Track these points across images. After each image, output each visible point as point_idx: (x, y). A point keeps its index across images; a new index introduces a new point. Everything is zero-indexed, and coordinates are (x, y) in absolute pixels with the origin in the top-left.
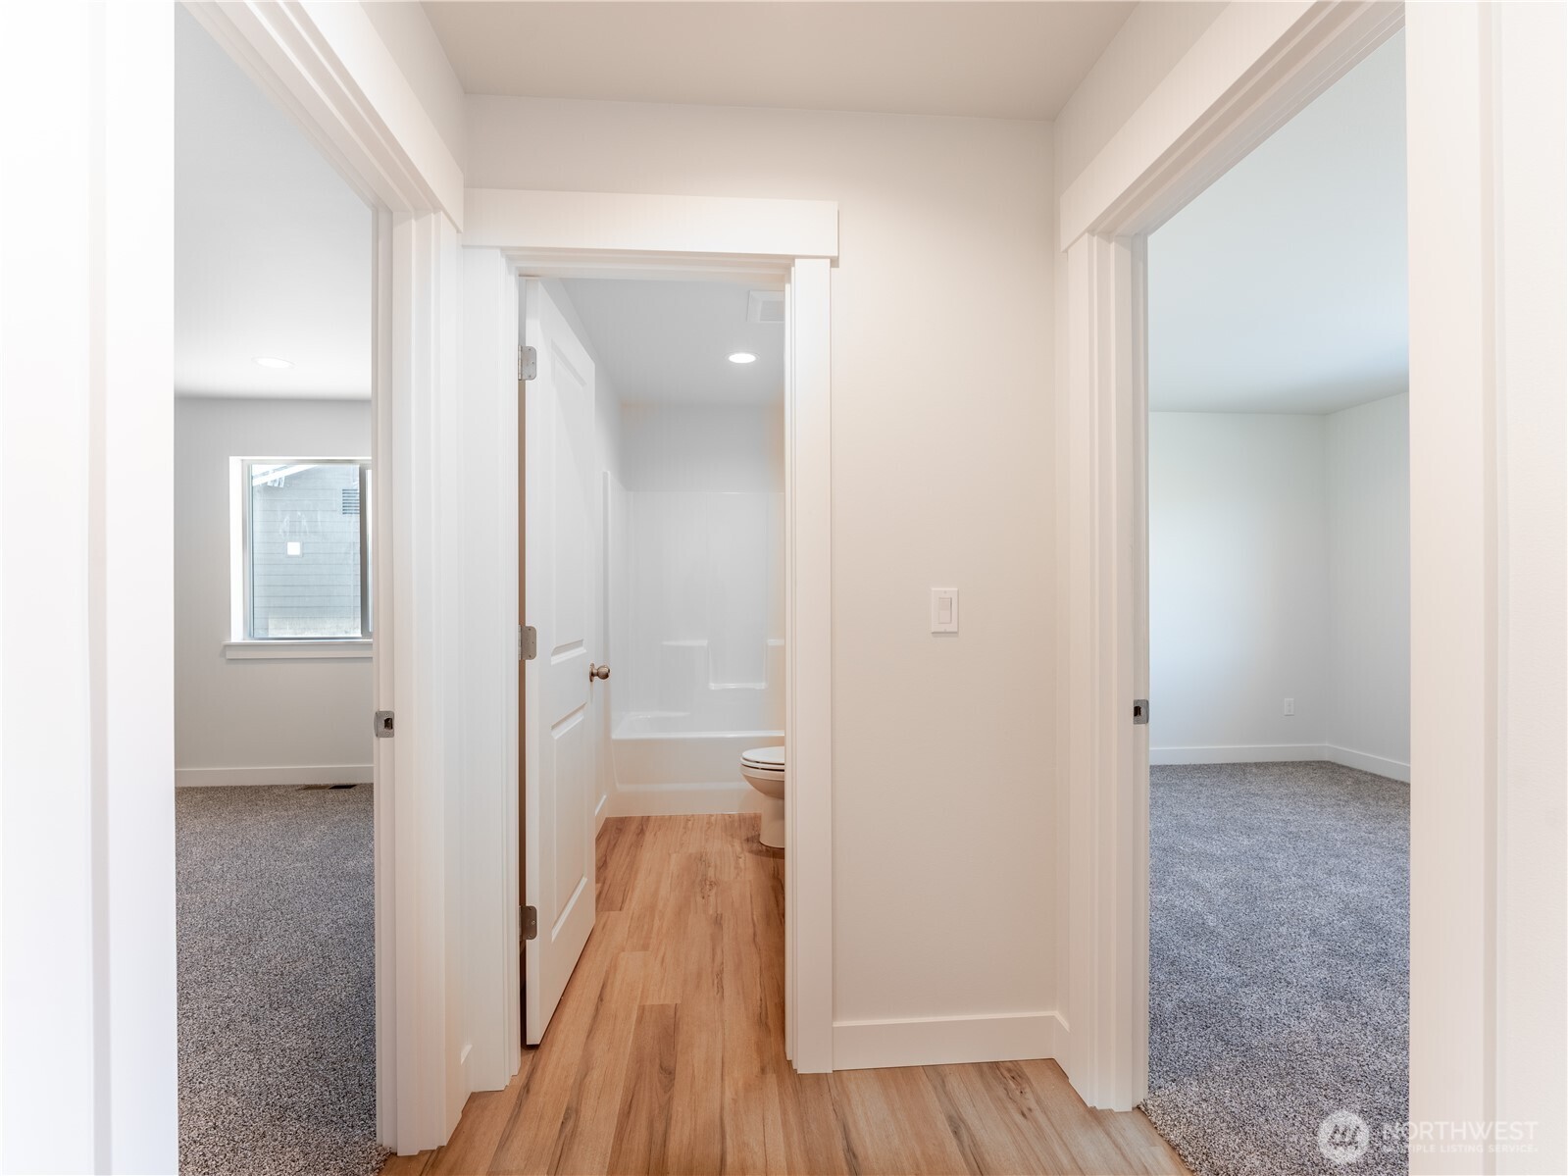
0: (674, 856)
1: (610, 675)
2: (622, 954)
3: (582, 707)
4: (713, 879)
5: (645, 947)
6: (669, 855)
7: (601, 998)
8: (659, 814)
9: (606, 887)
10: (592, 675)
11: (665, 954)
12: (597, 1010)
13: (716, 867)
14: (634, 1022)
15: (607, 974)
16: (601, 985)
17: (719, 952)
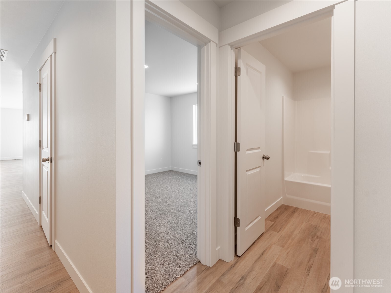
0: (304, 223)
1: (270, 159)
2: (274, 245)
3: (260, 167)
4: (319, 236)
5: (283, 246)
6: (303, 222)
7: (263, 254)
8: (303, 208)
9: (275, 224)
10: (263, 158)
11: (289, 251)
12: (260, 256)
13: (321, 232)
14: (271, 266)
15: (267, 248)
16: (264, 250)
17: (312, 260)
